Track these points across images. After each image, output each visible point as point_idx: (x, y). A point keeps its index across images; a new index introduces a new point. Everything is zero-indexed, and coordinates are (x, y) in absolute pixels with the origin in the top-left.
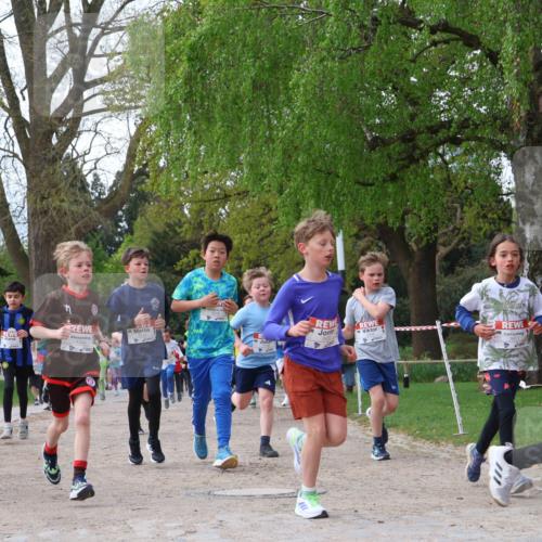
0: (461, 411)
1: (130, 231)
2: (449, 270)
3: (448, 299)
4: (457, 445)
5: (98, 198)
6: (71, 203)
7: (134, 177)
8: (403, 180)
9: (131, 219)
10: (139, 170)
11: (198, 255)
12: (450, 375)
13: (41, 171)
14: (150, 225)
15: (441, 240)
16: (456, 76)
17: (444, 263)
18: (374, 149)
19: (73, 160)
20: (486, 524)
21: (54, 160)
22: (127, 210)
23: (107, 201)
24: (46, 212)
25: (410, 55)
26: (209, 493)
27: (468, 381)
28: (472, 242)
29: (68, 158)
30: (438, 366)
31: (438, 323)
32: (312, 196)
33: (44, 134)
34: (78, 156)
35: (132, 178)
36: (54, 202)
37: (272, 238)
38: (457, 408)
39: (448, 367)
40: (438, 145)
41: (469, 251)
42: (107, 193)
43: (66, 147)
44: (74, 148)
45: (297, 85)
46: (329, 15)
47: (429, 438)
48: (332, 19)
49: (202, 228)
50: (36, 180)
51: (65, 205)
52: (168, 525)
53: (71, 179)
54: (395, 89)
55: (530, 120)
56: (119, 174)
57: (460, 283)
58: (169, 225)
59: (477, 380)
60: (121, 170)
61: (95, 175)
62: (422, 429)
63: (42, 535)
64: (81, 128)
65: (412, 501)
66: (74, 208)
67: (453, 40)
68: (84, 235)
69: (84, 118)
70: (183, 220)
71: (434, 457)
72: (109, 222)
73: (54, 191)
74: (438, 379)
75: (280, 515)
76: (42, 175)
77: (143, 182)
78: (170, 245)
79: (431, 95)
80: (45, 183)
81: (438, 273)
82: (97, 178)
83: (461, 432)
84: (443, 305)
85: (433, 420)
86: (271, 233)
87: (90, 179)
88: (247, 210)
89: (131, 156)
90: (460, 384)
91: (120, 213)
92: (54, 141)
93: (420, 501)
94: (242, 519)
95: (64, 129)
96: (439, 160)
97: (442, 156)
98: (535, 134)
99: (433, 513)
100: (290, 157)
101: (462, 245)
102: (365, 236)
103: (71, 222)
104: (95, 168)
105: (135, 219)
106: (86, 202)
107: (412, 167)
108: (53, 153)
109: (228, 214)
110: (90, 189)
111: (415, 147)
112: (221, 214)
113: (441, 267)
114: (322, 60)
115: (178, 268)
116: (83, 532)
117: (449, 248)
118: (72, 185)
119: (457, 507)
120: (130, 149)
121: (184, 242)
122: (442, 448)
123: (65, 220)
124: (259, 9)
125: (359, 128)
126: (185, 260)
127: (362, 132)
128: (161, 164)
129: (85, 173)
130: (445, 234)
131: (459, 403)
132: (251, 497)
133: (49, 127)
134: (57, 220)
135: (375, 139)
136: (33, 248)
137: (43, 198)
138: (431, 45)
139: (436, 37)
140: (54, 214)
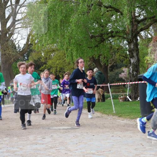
0: (114, 107)
1: (28, 60)
2: (111, 70)
3: (111, 78)
4: (113, 115)
5: (19, 51)
6: (12, 52)
7: (29, 45)
8: (99, 47)
9: (28, 57)
10: (30, 43)
11: (46, 66)
12: (111, 97)
13: (4, 44)
14: (33, 58)
15: (109, 62)
16: (113, 20)
17: (110, 69)
18: (92, 38)
19: (13, 41)
20: (121, 136)
21: (7, 41)
22: (27, 54)
23: (21, 51)
24: (5, 54)
25: (101, 14)
26: (49, 128)
27: (116, 99)
28: (117, 63)
29: (11, 40)
30: (109, 95)
31: (108, 84)
32: (76, 51)
33: (5, 34)
34: (14, 40)
35: (28, 45)
36: (7, 52)
37: (65, 62)
38: (113, 106)
39: (111, 95)
40: (108, 38)
41: (116, 65)
42: (22, 49)
43: (11, 37)
44: (13, 37)
45: (72, 21)
46: (80, 3)
47: (106, 114)
48: (81, 4)
49: (47, 59)
50: (2, 46)
51: (10, 53)
52: (38, 136)
53: (12, 46)
54: (97, 23)
55: (132, 31)
56: (25, 44)
57: (114, 74)
58: (38, 58)
59: (118, 99)
60: (25, 43)
61: (18, 45)
62: (104, 112)
63: (5, 139)
64: (15, 32)
65: (102, 130)
66: (13, 53)
67: (113, 10)
68: (16, 60)
69: (15, 30)
70: (42, 57)
71: (107, 119)
72: (22, 57)
73: (7, 49)
74: (108, 99)
75: (67, 134)
76: (4, 45)
77: (31, 47)
78: (39, 63)
79: (107, 25)
80: (5, 47)
81: (108, 71)
82: (19, 46)
83: (114, 112)
84: (110, 79)
85: (107, 109)
86: (65, 60)
87: (17, 46)
88: (59, 54)
89: (28, 40)
90: (114, 100)
91: (25, 55)
92: (8, 35)
93: (103, 130)
94: (57, 135)
95: (10, 32)
96: (109, 42)
97: (110, 40)
98: (134, 35)
99: (107, 133)
100: (70, 40)
101: (115, 64)
102: (90, 61)
103: (12, 57)
104: (18, 43)
105: (29, 57)
106: (16, 52)
107: (102, 43)
108: (7, 39)
109: (54, 55)
110: (17, 48)
111: (103, 38)
112: (52, 55)
113: (109, 69)
114: (79, 15)
115: (40, 69)
116: (16, 138)
117: (111, 65)
118: (12, 47)
119: (113, 131)
120: (28, 38)
121: (42, 62)
122: (109, 116)
123: (10, 56)
124: (62, 1)
125: (88, 33)
126: (42, 67)
127: (89, 34)
128: (36, 42)
129: (16, 44)
130: (110, 61)
131: (114, 105)
132: (60, 129)
133: (6, 32)
134: (8, 56)
135: (92, 36)
136: (2, 64)
137: (4, 51)
138: (107, 11)
139: (108, 9)
140: (7, 55)
